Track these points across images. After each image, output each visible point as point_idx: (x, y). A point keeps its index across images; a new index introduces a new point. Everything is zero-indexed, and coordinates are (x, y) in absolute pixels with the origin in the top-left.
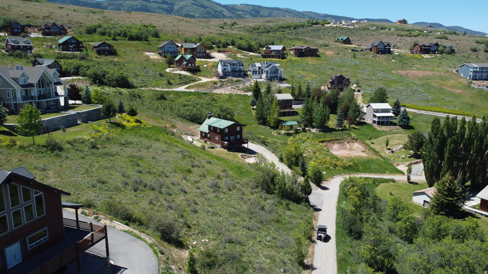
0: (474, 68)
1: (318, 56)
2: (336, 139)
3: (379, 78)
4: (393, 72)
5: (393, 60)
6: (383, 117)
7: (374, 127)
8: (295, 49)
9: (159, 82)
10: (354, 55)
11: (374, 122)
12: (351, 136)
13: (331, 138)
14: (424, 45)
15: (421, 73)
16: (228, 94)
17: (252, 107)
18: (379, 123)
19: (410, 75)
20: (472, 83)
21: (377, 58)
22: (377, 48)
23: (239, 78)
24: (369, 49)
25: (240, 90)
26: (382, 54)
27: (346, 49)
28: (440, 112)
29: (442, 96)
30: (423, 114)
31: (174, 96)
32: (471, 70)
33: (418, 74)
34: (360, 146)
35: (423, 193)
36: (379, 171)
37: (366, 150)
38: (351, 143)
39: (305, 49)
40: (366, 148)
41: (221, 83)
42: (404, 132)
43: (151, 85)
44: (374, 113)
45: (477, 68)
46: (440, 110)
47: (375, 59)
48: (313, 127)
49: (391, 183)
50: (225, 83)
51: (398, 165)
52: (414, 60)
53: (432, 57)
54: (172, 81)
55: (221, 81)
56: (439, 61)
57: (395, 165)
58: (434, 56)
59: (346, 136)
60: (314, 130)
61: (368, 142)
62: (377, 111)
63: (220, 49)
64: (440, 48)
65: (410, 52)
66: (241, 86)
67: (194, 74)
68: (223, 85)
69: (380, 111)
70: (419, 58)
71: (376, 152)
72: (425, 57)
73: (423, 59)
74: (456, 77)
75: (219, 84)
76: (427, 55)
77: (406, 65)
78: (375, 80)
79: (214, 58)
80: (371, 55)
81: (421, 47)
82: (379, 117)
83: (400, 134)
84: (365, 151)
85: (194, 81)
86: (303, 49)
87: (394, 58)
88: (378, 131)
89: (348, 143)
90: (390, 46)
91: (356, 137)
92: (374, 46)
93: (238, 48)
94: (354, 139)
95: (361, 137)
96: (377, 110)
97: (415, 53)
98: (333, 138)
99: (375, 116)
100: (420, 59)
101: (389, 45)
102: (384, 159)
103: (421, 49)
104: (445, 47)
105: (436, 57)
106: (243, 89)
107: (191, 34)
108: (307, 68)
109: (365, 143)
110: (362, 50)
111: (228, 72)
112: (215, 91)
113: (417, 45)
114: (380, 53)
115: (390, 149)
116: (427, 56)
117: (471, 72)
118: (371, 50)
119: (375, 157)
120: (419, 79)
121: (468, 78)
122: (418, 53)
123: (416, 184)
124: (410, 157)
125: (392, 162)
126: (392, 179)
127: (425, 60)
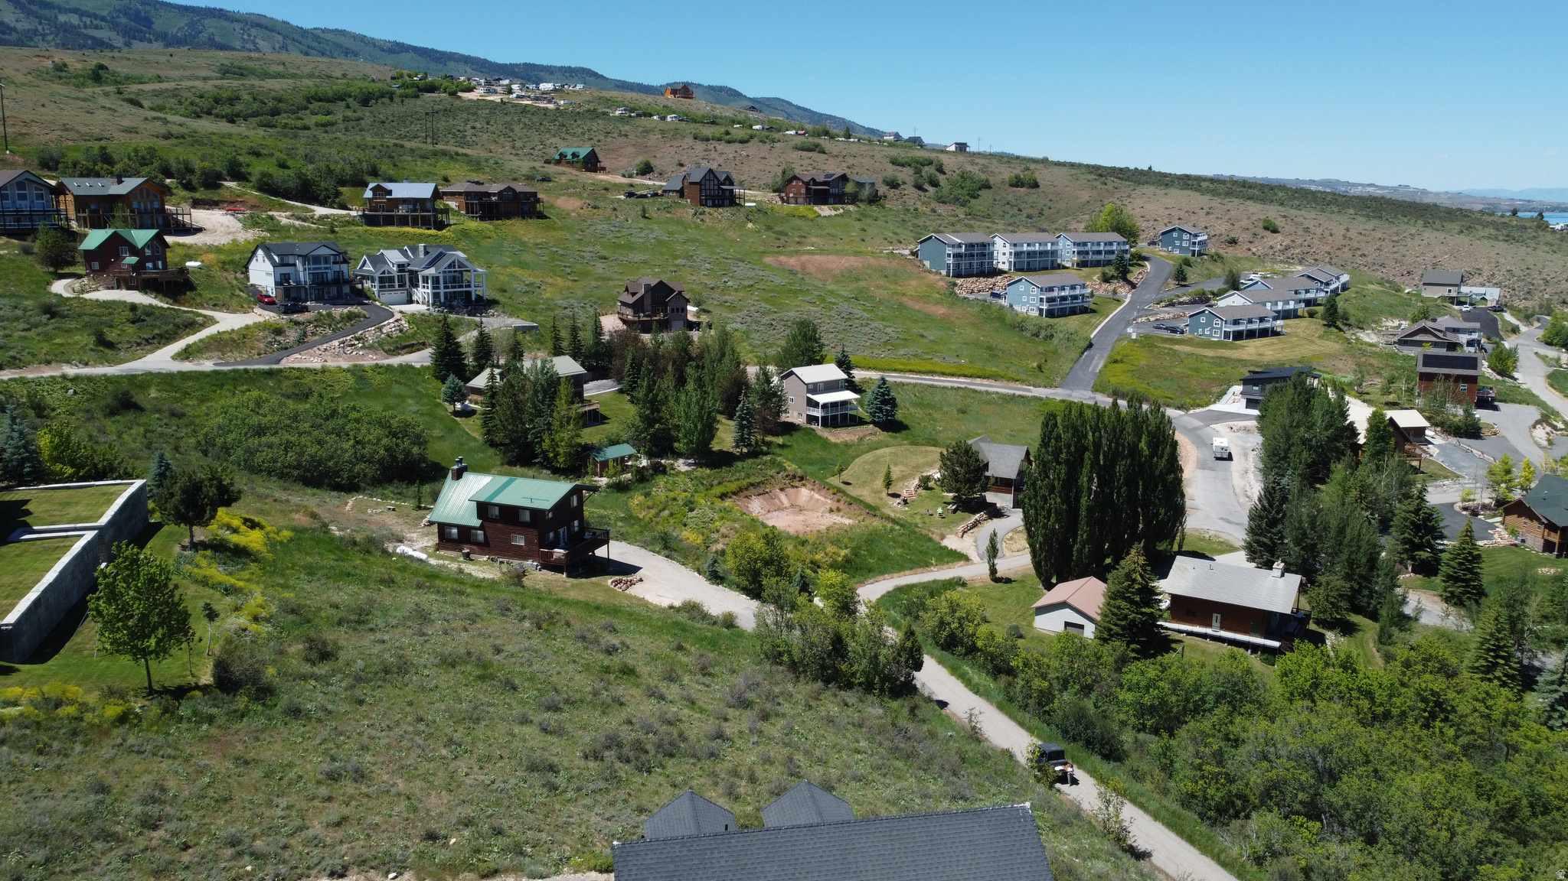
0: (953, 246)
1: (541, 216)
2: (752, 485)
3: (746, 283)
4: (768, 260)
5: (750, 225)
6: (834, 405)
7: (819, 433)
8: (467, 195)
9: (58, 341)
10: (644, 211)
11: (811, 419)
12: (785, 470)
13: (739, 483)
14: (813, 179)
15: (837, 263)
16: (348, 370)
17: (450, 408)
18: (826, 422)
19: (811, 269)
20: (955, 285)
21: (707, 218)
22: (701, 190)
23: (349, 308)
24: (676, 191)
25: (371, 347)
26: (714, 205)
27: (606, 189)
28: (932, 373)
29: (916, 329)
30: (903, 384)
31: (164, 394)
32: (949, 251)
33: (829, 266)
34: (817, 496)
35: (1063, 605)
36: (911, 561)
37: (841, 505)
38: (790, 490)
39: (500, 194)
40: (839, 501)
41: (299, 330)
42: (892, 440)
43: (34, 355)
44: (810, 395)
45: (960, 246)
46: (931, 368)
47: (702, 220)
48: (678, 455)
49: (960, 589)
50: (310, 328)
51: (943, 537)
52: (798, 222)
53: (838, 212)
54: (111, 335)
55: (297, 323)
56: (858, 225)
57: (936, 538)
58: (841, 211)
59: (772, 472)
60: (681, 465)
61: (835, 481)
62: (815, 388)
63: (197, 195)
64: (849, 188)
65: (778, 199)
66: (371, 335)
67: (176, 301)
68: (305, 335)
69: (822, 387)
70: (811, 216)
71: (872, 510)
72: (823, 214)
73: (819, 219)
74: (916, 270)
75: (293, 335)
76: (825, 207)
77: (786, 239)
78: (736, 290)
79: (199, 230)
80: (687, 210)
81: (807, 184)
82: (825, 406)
83: (887, 446)
84: (838, 510)
85: (192, 326)
86: (494, 195)
87: (750, 217)
88: (836, 445)
89: (782, 490)
90: (732, 183)
91: (800, 472)
92: (691, 183)
93: (260, 189)
94: (794, 477)
95: (810, 469)
96: (815, 384)
97: (792, 200)
98: (745, 483)
99: (813, 404)
100: (812, 220)
101: (729, 180)
102: (902, 526)
103: (808, 190)
104: (860, 185)
105: (847, 213)
106: (381, 344)
107: (55, 135)
108: (528, 257)
109: (829, 487)
110: (655, 195)
111: (299, 287)
112: (289, 362)
113: (795, 178)
114: (710, 203)
115: (895, 496)
116: (825, 211)
117: (949, 255)
118: (681, 193)
119: (876, 523)
120: (836, 279)
121: (944, 272)
122: (801, 200)
123: (1008, 581)
124: (955, 511)
125: (924, 532)
126: (960, 579)
127: (824, 221)
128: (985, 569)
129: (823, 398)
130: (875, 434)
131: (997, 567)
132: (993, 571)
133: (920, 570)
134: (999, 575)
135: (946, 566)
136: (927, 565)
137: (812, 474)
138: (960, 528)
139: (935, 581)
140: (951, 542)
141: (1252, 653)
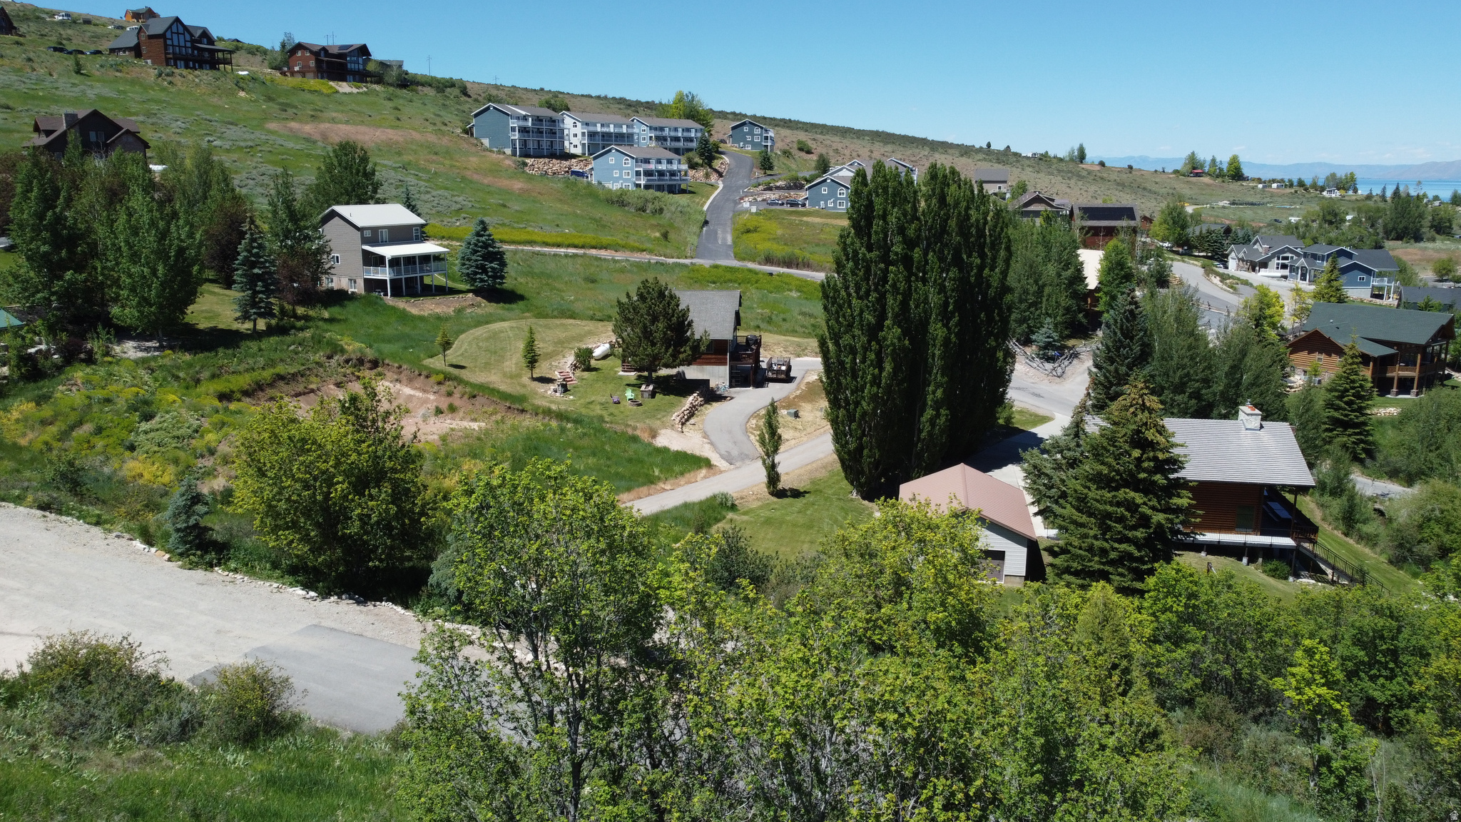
0: (518, 118)
2: (281, 377)
3: (241, 145)
4: (272, 126)
5: (242, 94)
6: (410, 260)
10: (78, 66)
11: (372, 285)
12: (343, 351)
13: (256, 375)
14: (324, 49)
18: (400, 289)
20: (525, 164)
21: (177, 80)
22: (166, 46)
24: (130, 49)
26: (188, 68)
28: (530, 242)
29: (491, 199)
32: (513, 123)
34: (408, 391)
37: (456, 400)
40: (450, 394)
42: (506, 313)
44: (368, 247)
45: (525, 118)
46: (528, 238)
47: (171, 83)
48: (123, 333)
49: (730, 515)
51: (654, 435)
52: (308, 96)
53: (361, 90)
56: (390, 104)
57: (645, 437)
58: (365, 89)
59: (319, 356)
60: (129, 350)
62: (374, 235)
64: (371, 65)
65: (279, 75)
69: (385, 233)
70: (326, 91)
72: (341, 90)
73: (338, 95)
74: (474, 149)
76: (344, 84)
77: (295, 111)
80: (147, 71)
81: (316, 55)
82: (395, 262)
83: (503, 320)
87: (241, 85)
89: (339, 385)
90: (212, 42)
91: (370, 354)
92: (151, 37)
94: (361, 362)
95: (387, 348)
96: (375, 230)
97: (299, 75)
98: (267, 374)
99: (374, 260)
100: (328, 96)
101: (208, 38)
102: (576, 422)
103: (318, 62)
104: (385, 64)
105: (373, 92)
109: (428, 374)
110: (100, 52)
113: (299, 48)
114: (181, 63)
115: (545, 380)
116: (344, 87)
117: (513, 129)
118: (137, 51)
119: (530, 422)
121: (508, 151)
122: (309, 74)
123: (796, 494)
125: (619, 428)
126: (725, 497)
127: (344, 98)
128: (759, 474)
129: (389, 251)
130: (479, 306)
131: (780, 469)
132: (773, 478)
133: (644, 489)
134: (784, 483)
135: (682, 480)
136: (651, 481)
137: (394, 356)
138: (675, 417)
139: (686, 506)
140: (670, 439)
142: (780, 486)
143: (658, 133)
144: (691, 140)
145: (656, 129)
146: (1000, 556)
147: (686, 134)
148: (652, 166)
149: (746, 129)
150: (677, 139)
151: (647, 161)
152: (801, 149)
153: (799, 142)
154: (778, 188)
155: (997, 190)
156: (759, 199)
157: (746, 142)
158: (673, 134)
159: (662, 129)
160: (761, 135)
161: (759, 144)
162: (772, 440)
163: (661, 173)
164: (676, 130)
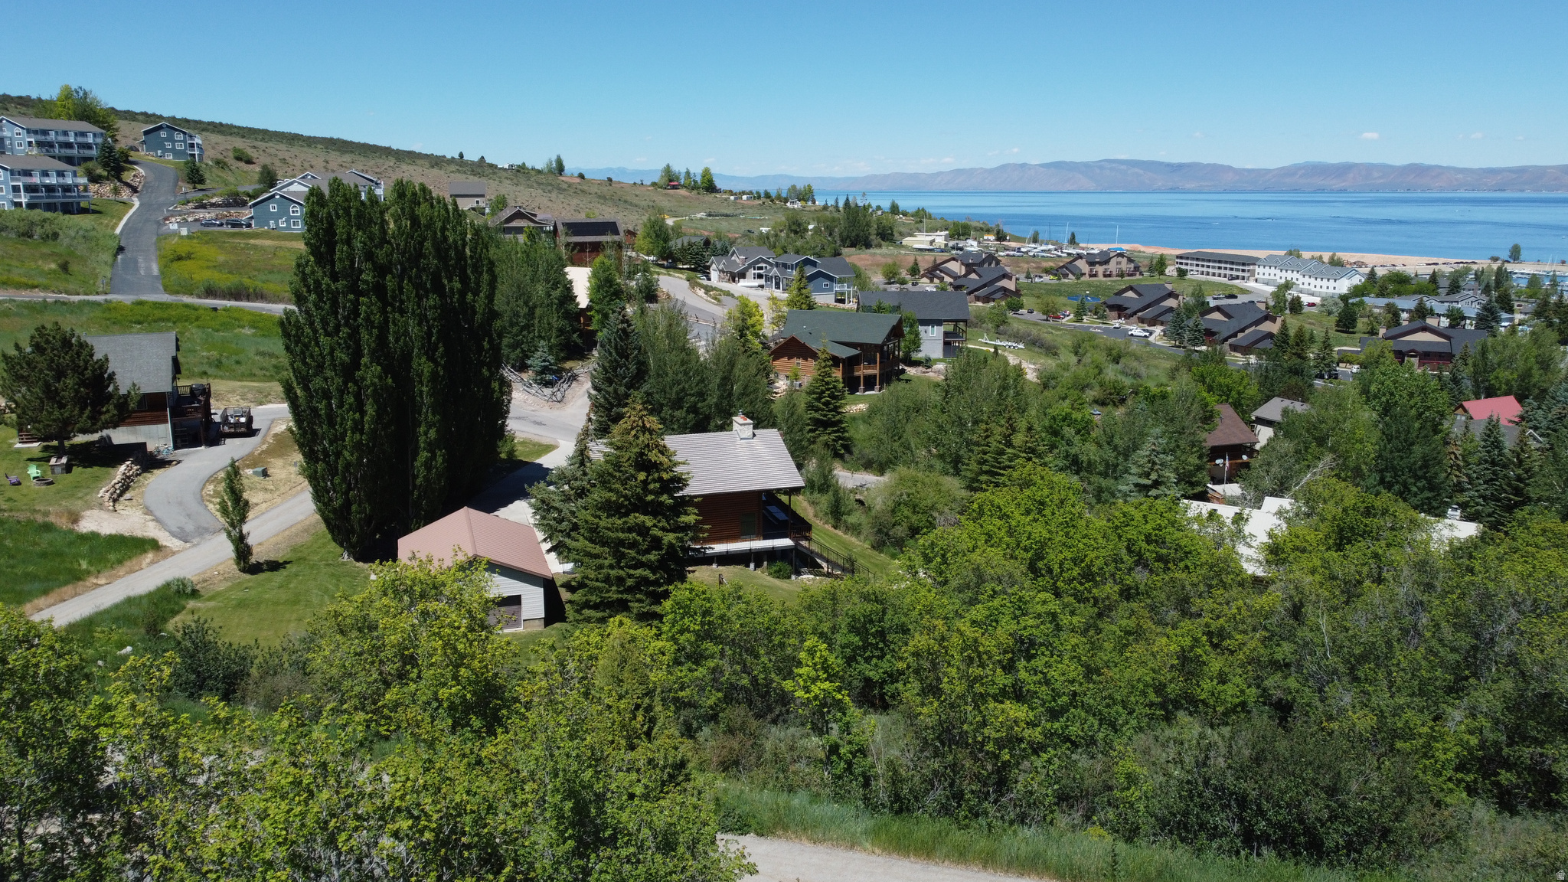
49: (191, 604)
51: (75, 519)
57: (63, 523)
123: (274, 566)
124: (68, 469)
125: (22, 516)
126: (182, 582)
128: (223, 549)
131: (250, 541)
132: (243, 551)
133: (68, 589)
134: (258, 556)
135: (121, 571)
136: (76, 577)
138: (103, 493)
139: (129, 601)
140: (97, 522)
141: (757, 566)
142: (253, 560)
143: (41, 138)
144: (89, 146)
145: (36, 132)
146: (515, 601)
147: (80, 139)
148: (36, 180)
149: (163, 134)
150: (69, 145)
151: (27, 173)
152: (239, 159)
153: (235, 150)
154: (213, 205)
155: (475, 205)
156: (190, 219)
157: (165, 150)
158: (61, 139)
159: (45, 132)
160: (184, 141)
161: (182, 153)
162: (237, 507)
163: (50, 189)
164: (65, 133)
